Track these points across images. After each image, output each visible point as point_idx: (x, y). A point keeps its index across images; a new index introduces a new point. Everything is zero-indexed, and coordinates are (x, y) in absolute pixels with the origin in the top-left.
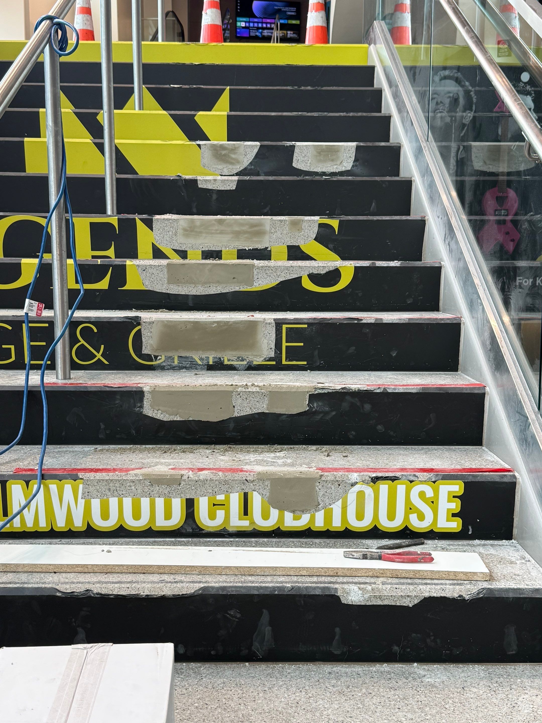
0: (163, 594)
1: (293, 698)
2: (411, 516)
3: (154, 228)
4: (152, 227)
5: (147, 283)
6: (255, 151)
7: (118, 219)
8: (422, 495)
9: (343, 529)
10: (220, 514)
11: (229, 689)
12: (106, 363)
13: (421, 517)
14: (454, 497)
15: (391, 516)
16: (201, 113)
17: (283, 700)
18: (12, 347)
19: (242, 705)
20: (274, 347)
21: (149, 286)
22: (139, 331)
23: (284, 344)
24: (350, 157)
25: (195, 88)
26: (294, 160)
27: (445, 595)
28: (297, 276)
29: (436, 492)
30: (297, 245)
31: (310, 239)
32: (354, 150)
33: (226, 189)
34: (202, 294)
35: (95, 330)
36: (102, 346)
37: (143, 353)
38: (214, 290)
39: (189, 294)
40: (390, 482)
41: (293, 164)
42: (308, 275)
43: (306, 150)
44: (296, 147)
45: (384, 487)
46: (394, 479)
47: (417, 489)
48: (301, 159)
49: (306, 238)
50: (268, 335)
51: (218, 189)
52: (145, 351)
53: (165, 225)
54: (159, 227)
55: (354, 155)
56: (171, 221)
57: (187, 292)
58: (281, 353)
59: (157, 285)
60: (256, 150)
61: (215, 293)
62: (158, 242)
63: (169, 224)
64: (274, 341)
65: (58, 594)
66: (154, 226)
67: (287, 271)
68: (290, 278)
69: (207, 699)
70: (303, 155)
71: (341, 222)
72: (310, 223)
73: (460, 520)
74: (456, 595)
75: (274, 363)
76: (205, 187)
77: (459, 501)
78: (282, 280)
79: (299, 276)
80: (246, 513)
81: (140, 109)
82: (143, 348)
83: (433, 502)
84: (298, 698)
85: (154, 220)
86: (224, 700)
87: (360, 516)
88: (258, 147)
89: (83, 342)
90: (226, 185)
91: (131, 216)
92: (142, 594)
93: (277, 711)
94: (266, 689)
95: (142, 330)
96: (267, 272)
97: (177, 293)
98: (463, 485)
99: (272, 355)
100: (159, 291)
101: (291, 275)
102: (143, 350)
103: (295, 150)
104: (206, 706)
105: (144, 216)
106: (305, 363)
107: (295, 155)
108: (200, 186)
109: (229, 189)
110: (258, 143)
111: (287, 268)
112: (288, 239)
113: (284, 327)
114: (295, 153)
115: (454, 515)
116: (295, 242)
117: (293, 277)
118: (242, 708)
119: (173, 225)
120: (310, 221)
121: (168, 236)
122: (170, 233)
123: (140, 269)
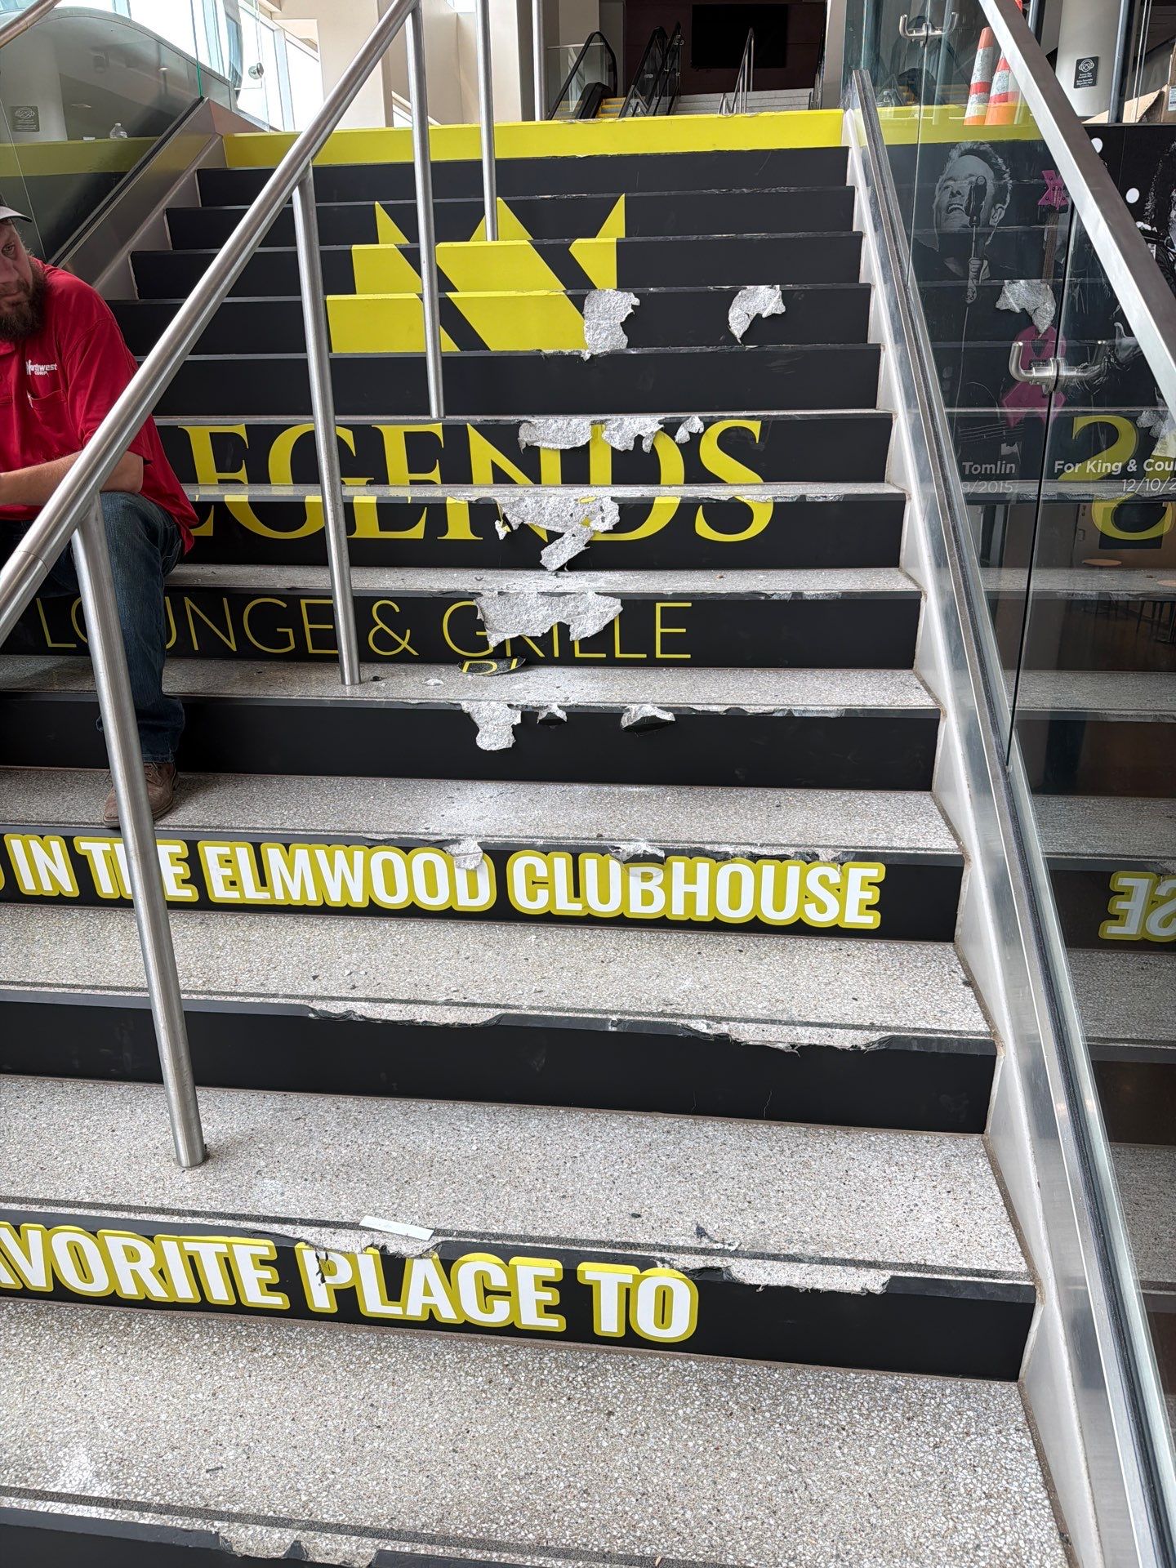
0: (446, 1022)
1: (609, 1173)
2: (806, 906)
7: (444, 428)
8: (823, 880)
9: (711, 919)
10: (543, 894)
11: (528, 1151)
12: (415, 653)
13: (822, 908)
14: (870, 884)
15: (779, 905)
16: (579, 241)
17: (595, 1175)
18: (290, 631)
19: (540, 1181)
23: (659, 630)
25: (573, 199)
27: (832, 1044)
29: (844, 876)
35: (397, 610)
36: (408, 631)
40: (778, 861)
45: (769, 870)
46: (782, 858)
47: (816, 871)
65: (312, 1015)
69: (496, 1168)
71: (762, 423)
73: (878, 915)
74: (848, 1045)
75: (645, 656)
77: (877, 890)
80: (577, 894)
81: (493, 239)
83: (839, 890)
84: (616, 1174)
86: (518, 1171)
87: (735, 903)
89: (381, 625)
91: (461, 419)
92: (419, 1020)
93: (584, 1194)
94: (577, 1155)
98: (883, 868)
104: (492, 1180)
105: (478, 417)
106: (689, 656)
113: (659, 606)
115: (869, 907)
118: (539, 1186)
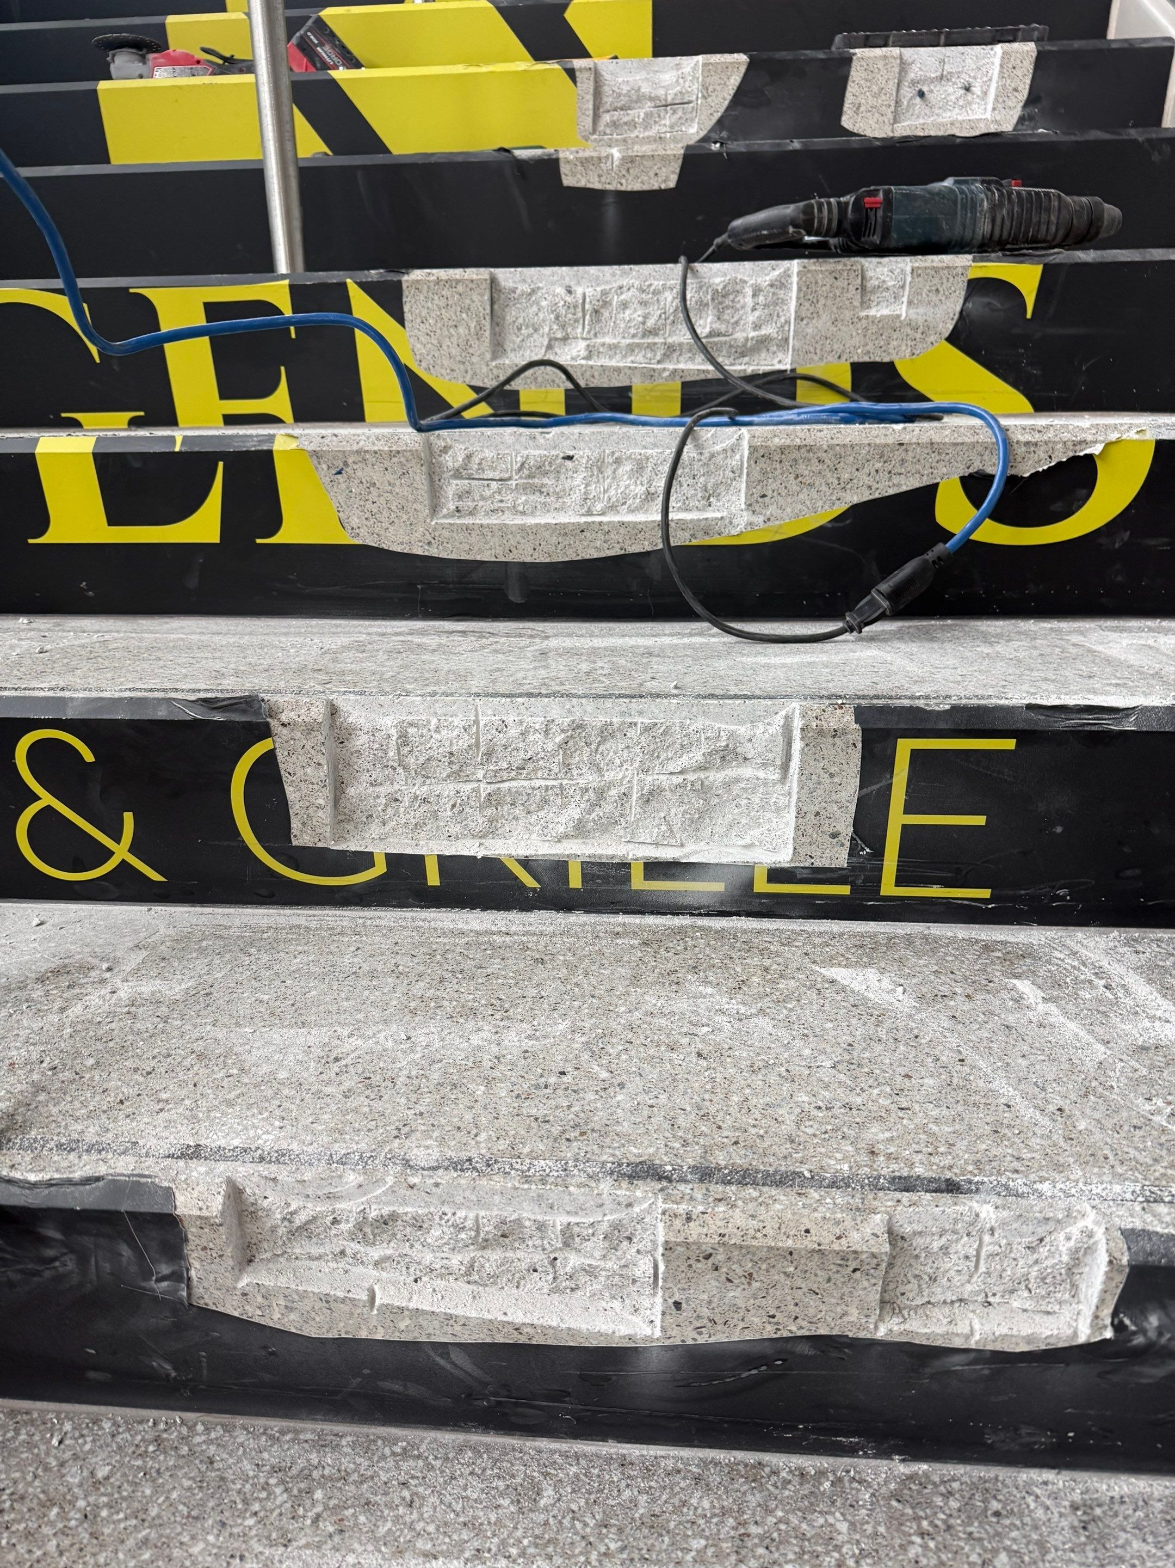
3: (408, 316)
4: (402, 313)
5: (355, 522)
6: (732, 81)
7: (292, 287)
12: (156, 876)
20: (846, 829)
21: (363, 531)
22: (269, 761)
23: (897, 819)
24: (1016, 90)
26: (847, 106)
28: (917, 485)
30: (886, 360)
31: (932, 338)
32: (1027, 68)
33: (646, 187)
34: (555, 559)
35: (89, 757)
36: (128, 817)
37: (295, 842)
38: (598, 544)
39: (509, 559)
41: (844, 118)
42: (963, 480)
43: (883, 71)
44: (854, 64)
48: (867, 101)
49: (918, 336)
50: (826, 778)
51: (623, 188)
52: (302, 837)
53: (442, 303)
54: (424, 313)
55: (1028, 82)
56: (460, 288)
57: (499, 551)
58: (879, 853)
59: (391, 529)
60: (735, 80)
61: (602, 555)
62: (424, 364)
63: (456, 297)
64: (853, 808)
66: (406, 308)
67: (878, 465)
68: (891, 492)
70: (875, 89)
71: (1049, 274)
72: (936, 281)
75: (845, 890)
76: (582, 183)
78: (856, 500)
79: (926, 481)
82: (295, 824)
85: (404, 286)
88: (743, 69)
89: (47, 799)
90: (647, 173)
91: (333, 277)
95: (280, 758)
96: (802, 468)
97: (464, 557)
99: (839, 858)
100: (398, 549)
101: (896, 480)
102: (294, 831)
103: (853, 73)
105: (374, 275)
106: (986, 893)
107: (851, 89)
108: (568, 181)
109: (656, 187)
110: (742, 58)
111: (882, 452)
112: (857, 340)
113: (904, 748)
114: (850, 83)
116: (879, 351)
117: (904, 488)
119: (468, 301)
120: (936, 270)
121: (454, 340)
122: (461, 330)
123: (325, 466)
